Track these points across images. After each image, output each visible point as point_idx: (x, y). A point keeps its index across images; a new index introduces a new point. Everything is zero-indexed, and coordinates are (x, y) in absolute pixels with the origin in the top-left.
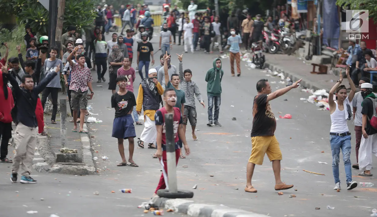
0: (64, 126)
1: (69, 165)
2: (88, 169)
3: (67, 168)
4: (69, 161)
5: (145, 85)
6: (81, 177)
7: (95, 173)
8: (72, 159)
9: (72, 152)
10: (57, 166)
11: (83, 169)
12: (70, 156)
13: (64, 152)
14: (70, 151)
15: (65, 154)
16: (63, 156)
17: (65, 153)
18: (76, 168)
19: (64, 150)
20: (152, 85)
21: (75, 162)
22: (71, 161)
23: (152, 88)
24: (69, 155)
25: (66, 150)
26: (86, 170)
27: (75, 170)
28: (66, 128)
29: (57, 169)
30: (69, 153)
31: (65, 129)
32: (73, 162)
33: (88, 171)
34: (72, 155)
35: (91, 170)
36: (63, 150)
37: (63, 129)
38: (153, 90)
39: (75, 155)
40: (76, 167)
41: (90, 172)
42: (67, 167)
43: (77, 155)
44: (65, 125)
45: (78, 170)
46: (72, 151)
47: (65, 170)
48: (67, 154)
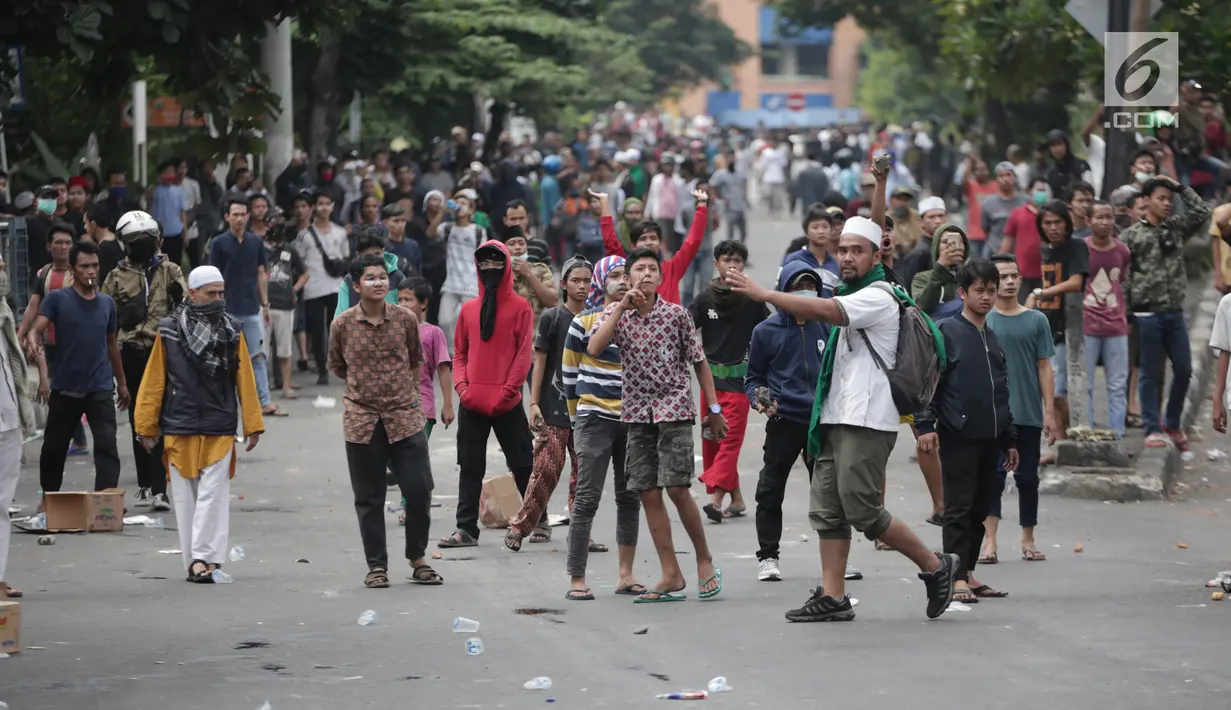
0: (1078, 366)
1: (1089, 475)
2: (1142, 484)
3: (1083, 482)
4: (1093, 461)
5: (175, 333)
6: (1120, 505)
7: (1161, 496)
8: (1101, 459)
9: (1099, 437)
10: (1055, 478)
11: (1127, 485)
12: (1096, 450)
13: (1078, 439)
14: (1096, 434)
15: (1079, 445)
16: (1074, 448)
17: (1081, 440)
18: (1108, 482)
19: (1078, 432)
20: (199, 332)
21: (1108, 465)
22: (1098, 463)
23: (199, 345)
24: (1091, 446)
25: (1083, 432)
26: (1134, 487)
27: (1106, 488)
28: (1083, 373)
29: (1054, 485)
30: (1092, 441)
31: (1079, 375)
32: (1103, 466)
33: (1140, 489)
34: (1098, 447)
35: (1151, 488)
36: (1076, 433)
37: (1074, 375)
38: (204, 353)
39: (1108, 447)
40: (1107, 479)
41: (1148, 492)
42: (1083, 480)
43: (1113, 447)
44: (1078, 363)
45: (1112, 487)
46: (1100, 434)
47: (1076, 488)
48: (1087, 443)
